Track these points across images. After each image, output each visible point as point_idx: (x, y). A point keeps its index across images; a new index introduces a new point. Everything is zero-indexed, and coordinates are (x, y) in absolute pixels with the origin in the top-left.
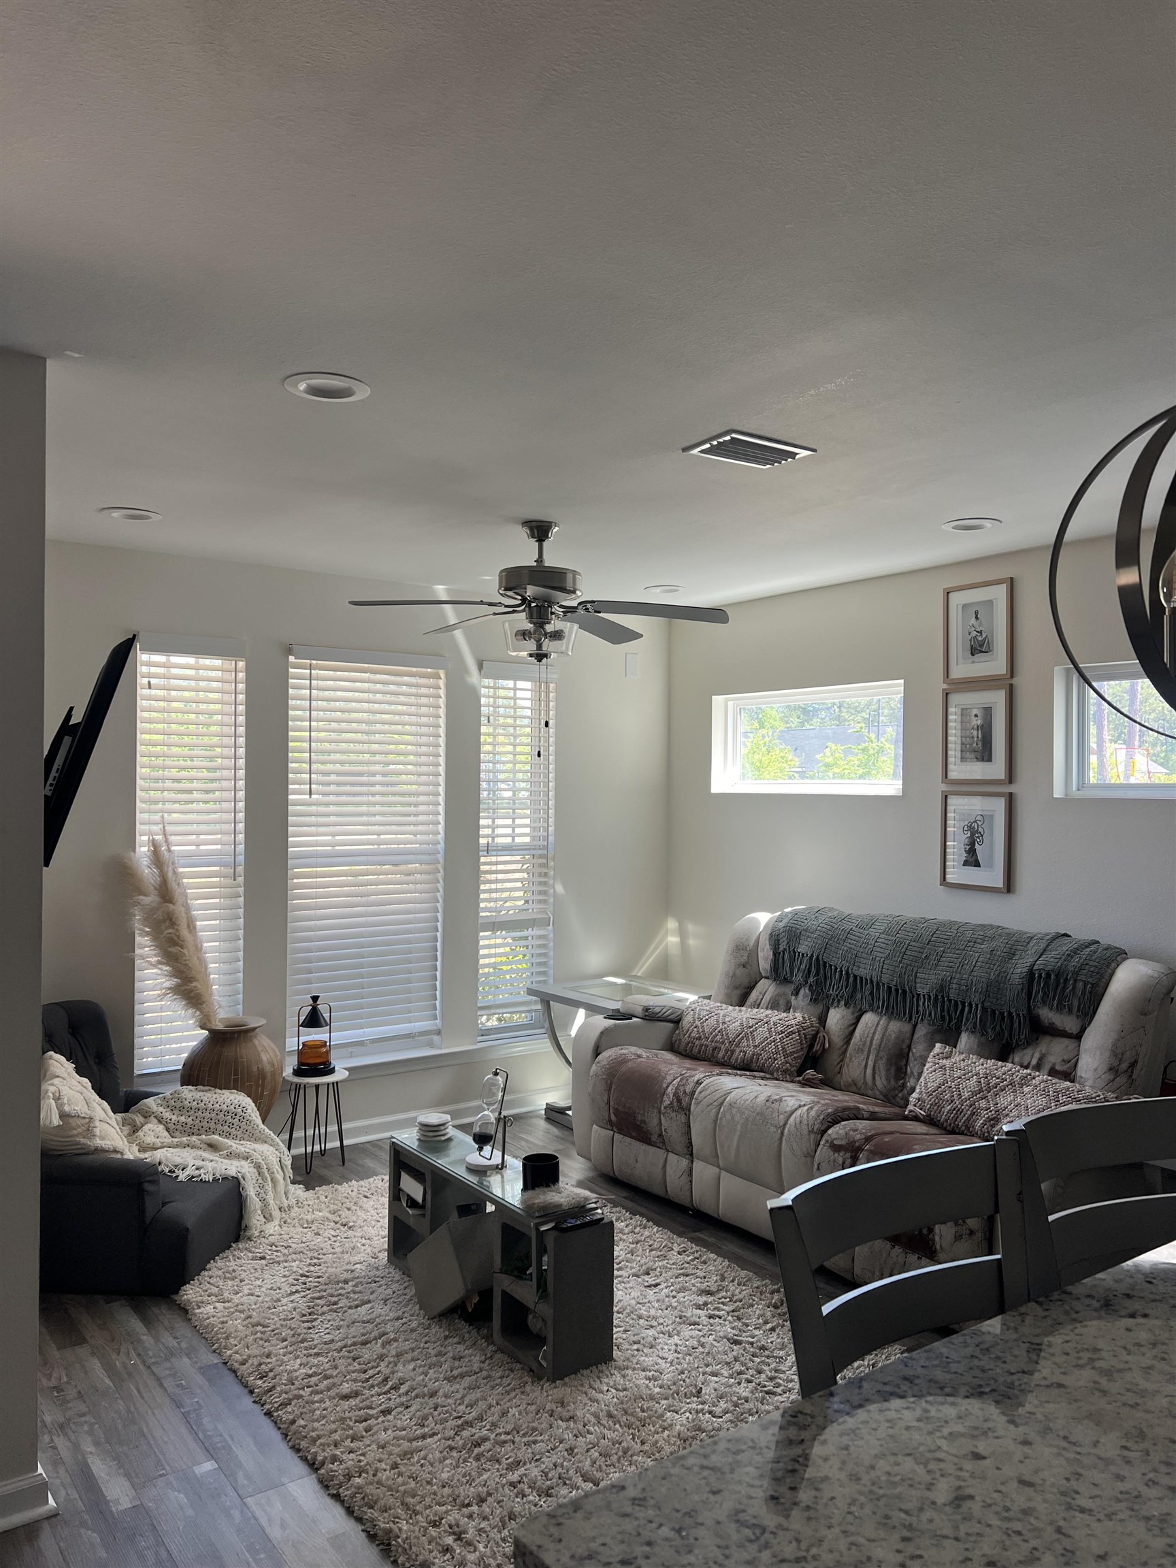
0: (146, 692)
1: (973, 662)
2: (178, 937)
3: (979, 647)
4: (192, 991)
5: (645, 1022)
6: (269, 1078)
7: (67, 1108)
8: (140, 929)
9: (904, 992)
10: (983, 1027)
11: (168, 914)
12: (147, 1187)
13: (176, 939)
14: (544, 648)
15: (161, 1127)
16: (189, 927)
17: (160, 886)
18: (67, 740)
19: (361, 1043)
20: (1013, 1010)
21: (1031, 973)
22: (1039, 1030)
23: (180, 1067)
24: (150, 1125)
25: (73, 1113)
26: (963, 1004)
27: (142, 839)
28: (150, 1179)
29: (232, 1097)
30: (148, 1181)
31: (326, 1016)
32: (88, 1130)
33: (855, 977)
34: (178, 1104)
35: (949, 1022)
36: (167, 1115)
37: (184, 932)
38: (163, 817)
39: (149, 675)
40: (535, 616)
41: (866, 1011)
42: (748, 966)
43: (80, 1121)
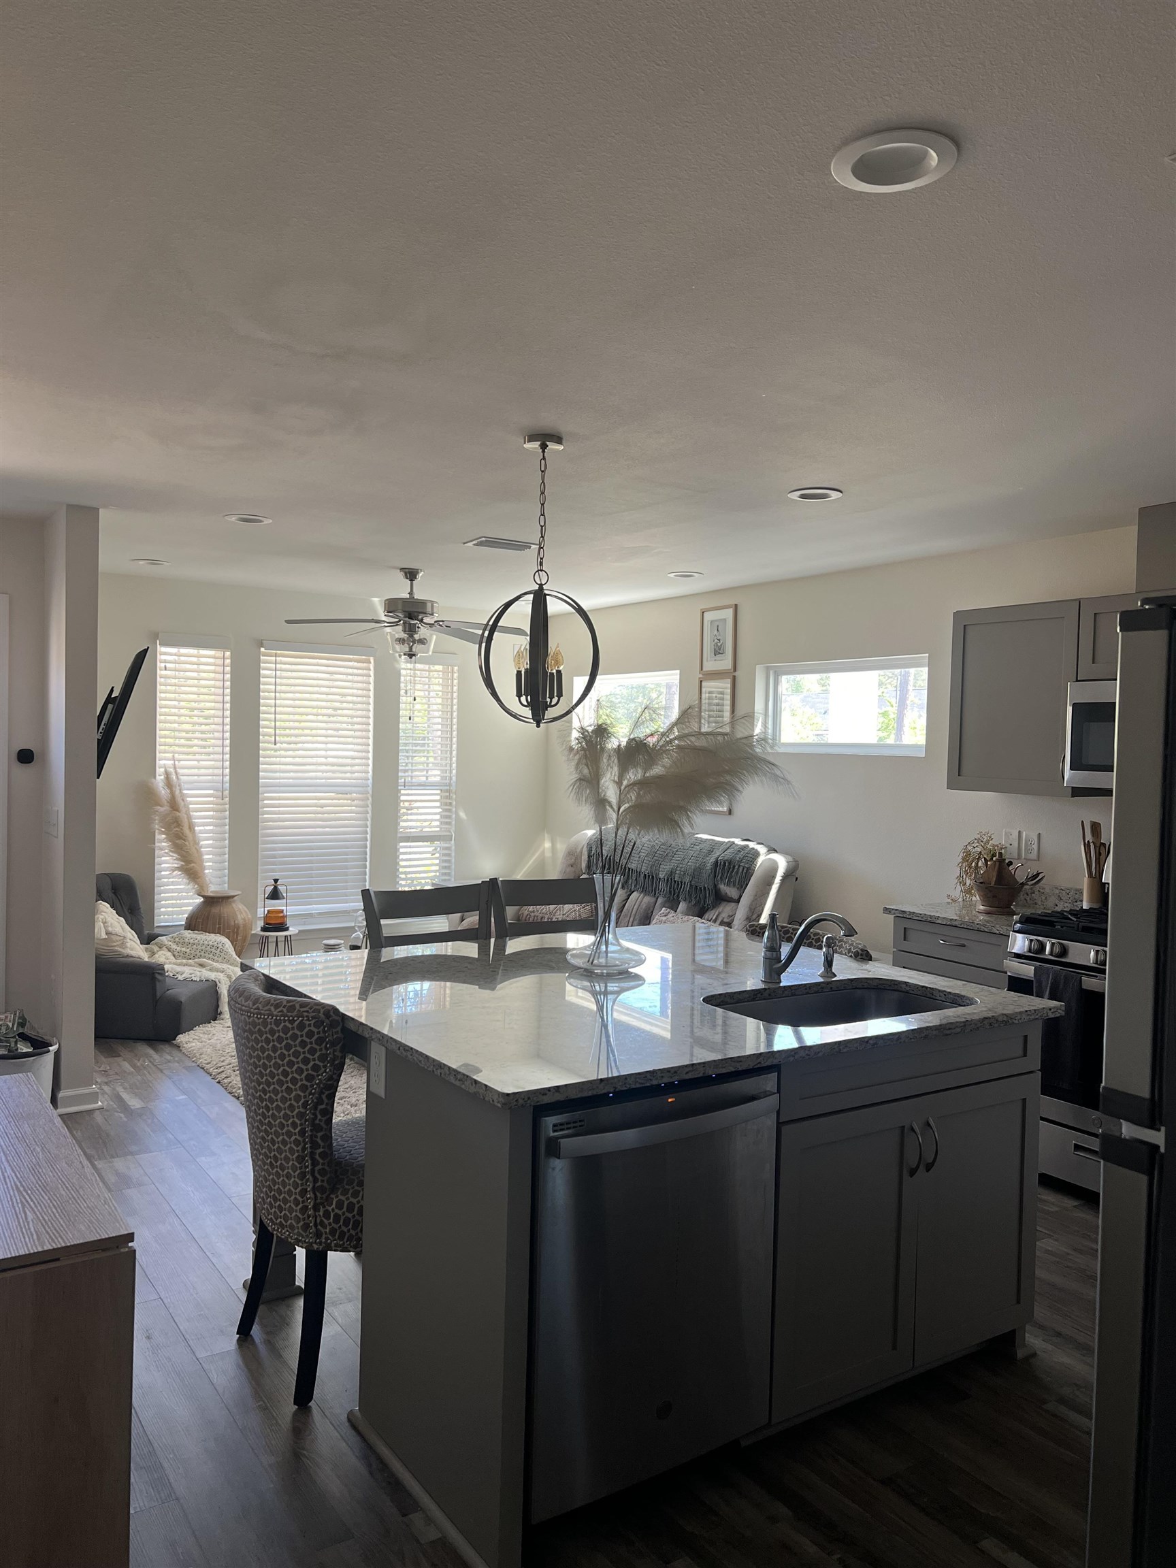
0: (164, 672)
1: (715, 660)
2: (183, 834)
3: (718, 651)
4: (191, 869)
6: (241, 928)
7: (110, 929)
8: (158, 830)
9: (653, 877)
10: (690, 896)
11: (176, 818)
12: (158, 976)
13: (181, 834)
14: (414, 650)
15: (170, 954)
16: (190, 828)
17: (170, 800)
18: (110, 706)
19: (311, 915)
20: (706, 886)
21: (717, 861)
22: (720, 898)
23: (184, 923)
24: (162, 952)
25: (114, 933)
26: (682, 882)
27: (160, 771)
28: (160, 972)
29: (216, 938)
30: (158, 973)
31: (285, 895)
32: (123, 943)
33: (629, 869)
34: (181, 941)
35: (674, 895)
36: (174, 947)
37: (186, 831)
38: (173, 756)
39: (165, 661)
40: (407, 630)
41: (633, 891)
42: (574, 866)
43: (118, 938)
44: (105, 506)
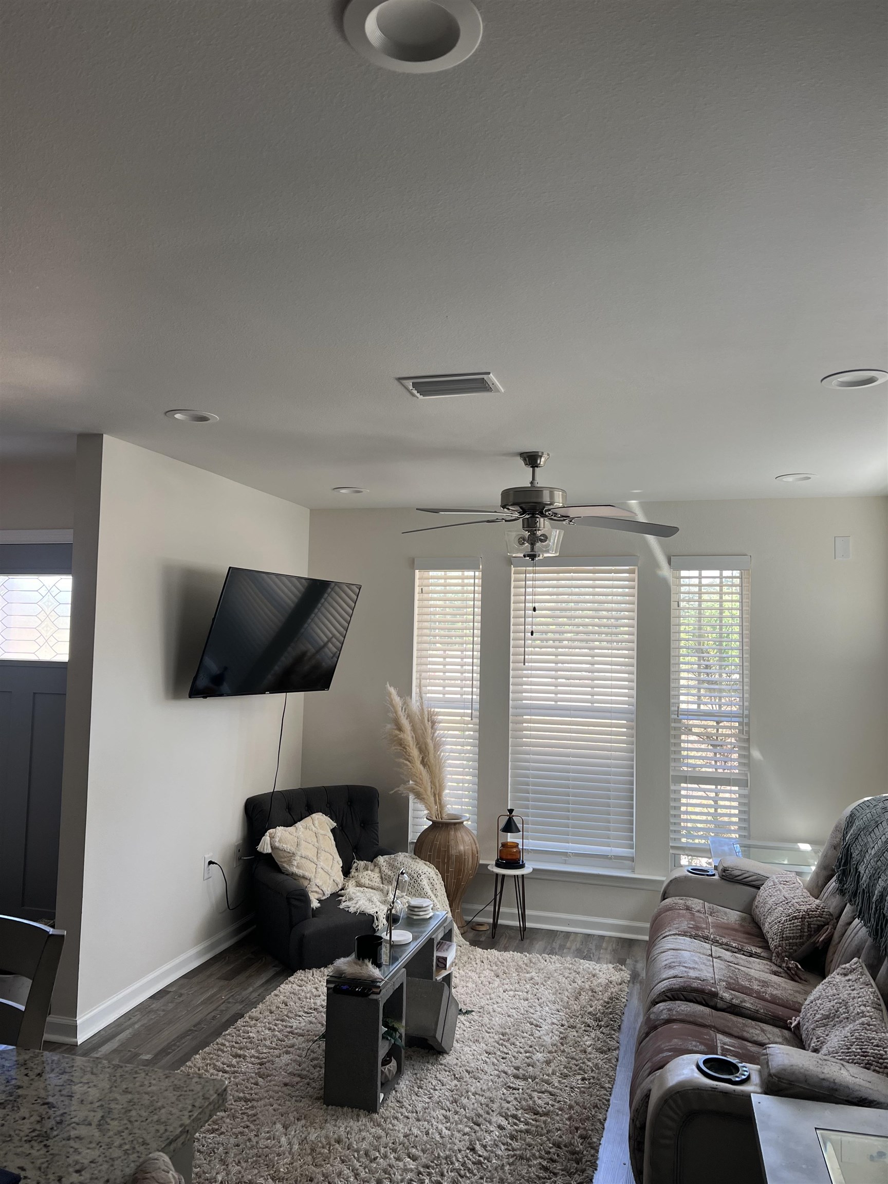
5: (723, 881)
7: (277, 844)
12: (294, 902)
14: (536, 549)
25: (282, 848)
30: (294, 898)
31: (520, 826)
39: (422, 585)
40: (526, 526)
44: (110, 433)
